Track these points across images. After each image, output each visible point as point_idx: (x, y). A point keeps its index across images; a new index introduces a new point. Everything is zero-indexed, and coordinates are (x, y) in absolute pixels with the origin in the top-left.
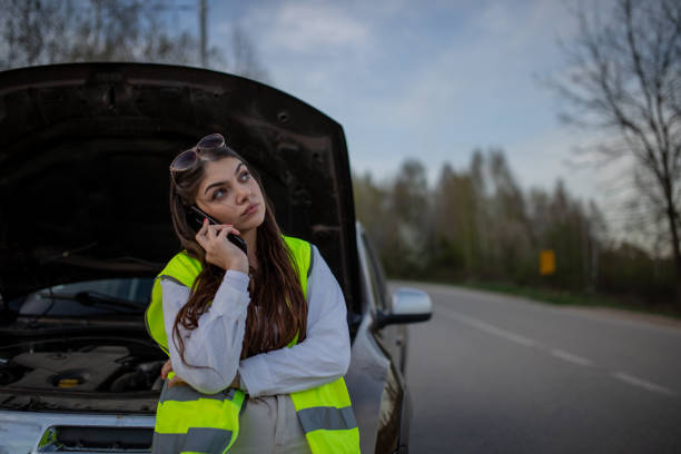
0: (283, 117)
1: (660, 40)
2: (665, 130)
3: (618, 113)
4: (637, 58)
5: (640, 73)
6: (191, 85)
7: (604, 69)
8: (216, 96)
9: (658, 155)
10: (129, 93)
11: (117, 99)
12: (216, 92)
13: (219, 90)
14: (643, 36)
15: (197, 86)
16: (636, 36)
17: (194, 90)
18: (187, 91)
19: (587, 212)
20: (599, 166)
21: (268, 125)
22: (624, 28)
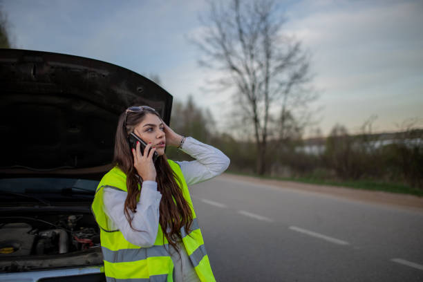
0: (140, 90)
1: (253, 23)
2: (254, 73)
3: (230, 62)
4: (241, 31)
5: (242, 40)
6: (89, 69)
7: (224, 36)
8: (104, 76)
9: (250, 87)
10: (46, 69)
11: (37, 72)
12: (104, 74)
13: (106, 73)
14: (245, 20)
15: (93, 69)
16: (241, 20)
17: (90, 72)
18: (86, 72)
19: (205, 115)
20: (218, 91)
21: (130, 94)
22: (234, 15)
